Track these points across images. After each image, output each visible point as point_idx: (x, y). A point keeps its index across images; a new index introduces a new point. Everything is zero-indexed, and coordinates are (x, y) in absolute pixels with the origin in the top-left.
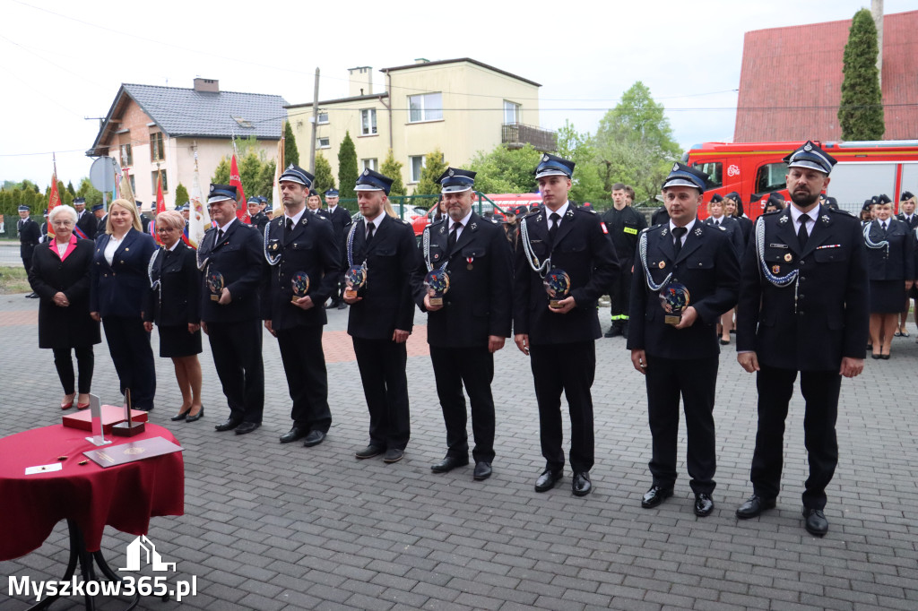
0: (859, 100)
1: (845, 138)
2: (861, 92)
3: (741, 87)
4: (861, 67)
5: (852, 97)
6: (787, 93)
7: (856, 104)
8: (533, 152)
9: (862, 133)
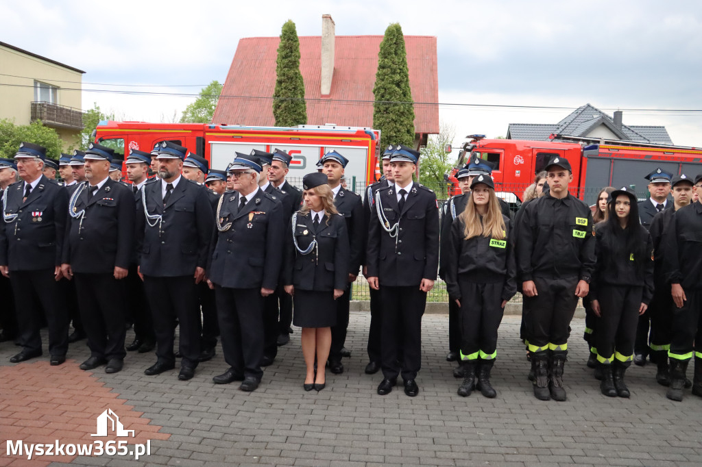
0: (283, 94)
1: (276, 125)
2: (285, 88)
3: (226, 82)
4: (284, 67)
5: (279, 91)
6: (261, 89)
7: (282, 98)
8: (43, 128)
9: (286, 122)
